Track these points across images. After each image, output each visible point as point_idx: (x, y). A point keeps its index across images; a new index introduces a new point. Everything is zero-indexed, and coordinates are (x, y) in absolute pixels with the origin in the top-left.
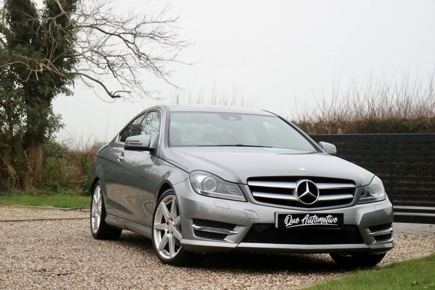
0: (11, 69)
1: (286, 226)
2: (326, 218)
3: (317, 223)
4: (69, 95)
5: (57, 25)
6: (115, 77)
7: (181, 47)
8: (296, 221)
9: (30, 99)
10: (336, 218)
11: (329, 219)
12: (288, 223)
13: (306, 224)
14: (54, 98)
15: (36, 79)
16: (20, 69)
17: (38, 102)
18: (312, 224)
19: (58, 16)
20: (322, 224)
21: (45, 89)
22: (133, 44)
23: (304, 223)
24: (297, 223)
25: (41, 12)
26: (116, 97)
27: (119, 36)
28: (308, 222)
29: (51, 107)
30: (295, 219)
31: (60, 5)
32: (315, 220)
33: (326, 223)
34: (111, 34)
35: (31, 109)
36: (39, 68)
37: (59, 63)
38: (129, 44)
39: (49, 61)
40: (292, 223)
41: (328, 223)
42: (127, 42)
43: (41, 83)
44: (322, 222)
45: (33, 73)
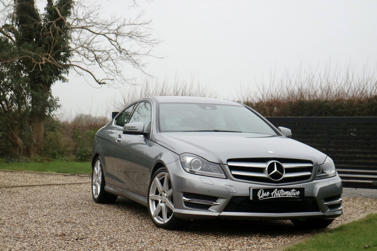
0: (19, 61)
1: (259, 198)
2: (291, 192)
3: (283, 196)
4: (65, 81)
5: (57, 27)
6: (101, 67)
7: (153, 44)
8: (267, 194)
9: (35, 85)
10: (299, 192)
11: (293, 193)
12: (261, 196)
13: (274, 197)
14: (53, 84)
15: (40, 70)
16: (27, 62)
17: (41, 88)
18: (280, 197)
19: (57, 19)
20: (287, 196)
21: (46, 77)
22: (115, 41)
23: (273, 196)
24: (267, 196)
25: (43, 16)
26: (102, 83)
27: (104, 35)
28: (277, 195)
29: (50, 91)
30: (266, 193)
31: (58, 11)
32: (282, 193)
33: (291, 195)
34: (98, 34)
35: (36, 93)
36: (42, 61)
37: (57, 57)
38: (113, 42)
39: (50, 55)
40: (264, 196)
41: (292, 196)
42: (111, 40)
43: (44, 73)
44: (287, 195)
45: (38, 65)
